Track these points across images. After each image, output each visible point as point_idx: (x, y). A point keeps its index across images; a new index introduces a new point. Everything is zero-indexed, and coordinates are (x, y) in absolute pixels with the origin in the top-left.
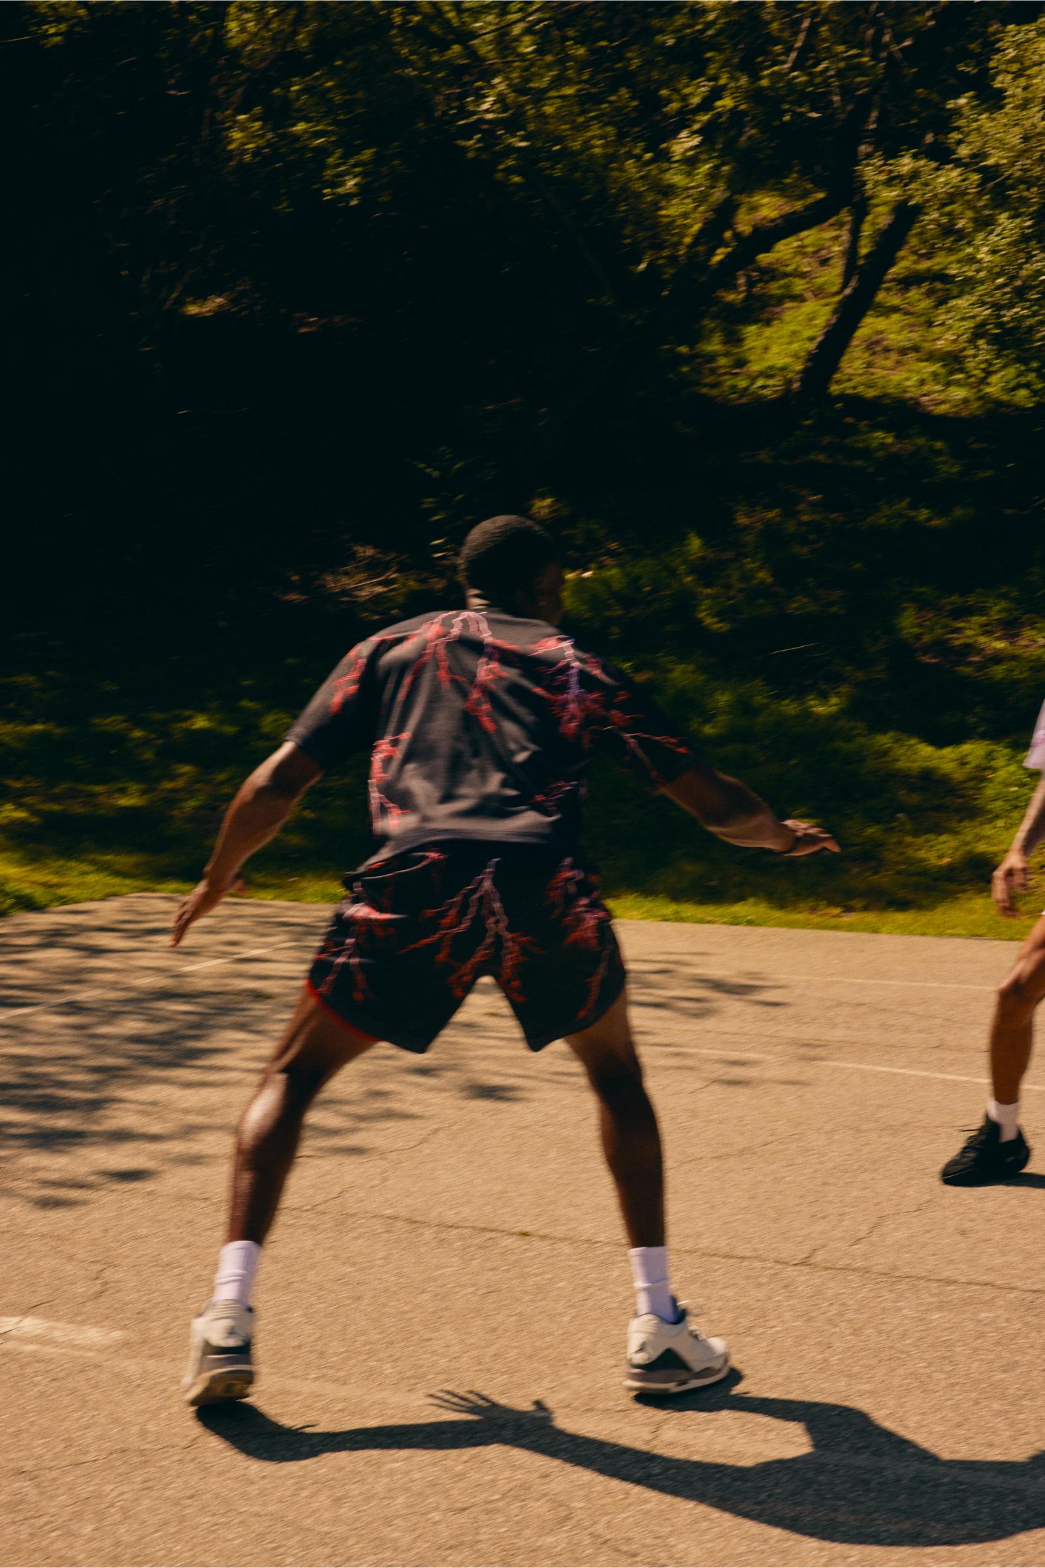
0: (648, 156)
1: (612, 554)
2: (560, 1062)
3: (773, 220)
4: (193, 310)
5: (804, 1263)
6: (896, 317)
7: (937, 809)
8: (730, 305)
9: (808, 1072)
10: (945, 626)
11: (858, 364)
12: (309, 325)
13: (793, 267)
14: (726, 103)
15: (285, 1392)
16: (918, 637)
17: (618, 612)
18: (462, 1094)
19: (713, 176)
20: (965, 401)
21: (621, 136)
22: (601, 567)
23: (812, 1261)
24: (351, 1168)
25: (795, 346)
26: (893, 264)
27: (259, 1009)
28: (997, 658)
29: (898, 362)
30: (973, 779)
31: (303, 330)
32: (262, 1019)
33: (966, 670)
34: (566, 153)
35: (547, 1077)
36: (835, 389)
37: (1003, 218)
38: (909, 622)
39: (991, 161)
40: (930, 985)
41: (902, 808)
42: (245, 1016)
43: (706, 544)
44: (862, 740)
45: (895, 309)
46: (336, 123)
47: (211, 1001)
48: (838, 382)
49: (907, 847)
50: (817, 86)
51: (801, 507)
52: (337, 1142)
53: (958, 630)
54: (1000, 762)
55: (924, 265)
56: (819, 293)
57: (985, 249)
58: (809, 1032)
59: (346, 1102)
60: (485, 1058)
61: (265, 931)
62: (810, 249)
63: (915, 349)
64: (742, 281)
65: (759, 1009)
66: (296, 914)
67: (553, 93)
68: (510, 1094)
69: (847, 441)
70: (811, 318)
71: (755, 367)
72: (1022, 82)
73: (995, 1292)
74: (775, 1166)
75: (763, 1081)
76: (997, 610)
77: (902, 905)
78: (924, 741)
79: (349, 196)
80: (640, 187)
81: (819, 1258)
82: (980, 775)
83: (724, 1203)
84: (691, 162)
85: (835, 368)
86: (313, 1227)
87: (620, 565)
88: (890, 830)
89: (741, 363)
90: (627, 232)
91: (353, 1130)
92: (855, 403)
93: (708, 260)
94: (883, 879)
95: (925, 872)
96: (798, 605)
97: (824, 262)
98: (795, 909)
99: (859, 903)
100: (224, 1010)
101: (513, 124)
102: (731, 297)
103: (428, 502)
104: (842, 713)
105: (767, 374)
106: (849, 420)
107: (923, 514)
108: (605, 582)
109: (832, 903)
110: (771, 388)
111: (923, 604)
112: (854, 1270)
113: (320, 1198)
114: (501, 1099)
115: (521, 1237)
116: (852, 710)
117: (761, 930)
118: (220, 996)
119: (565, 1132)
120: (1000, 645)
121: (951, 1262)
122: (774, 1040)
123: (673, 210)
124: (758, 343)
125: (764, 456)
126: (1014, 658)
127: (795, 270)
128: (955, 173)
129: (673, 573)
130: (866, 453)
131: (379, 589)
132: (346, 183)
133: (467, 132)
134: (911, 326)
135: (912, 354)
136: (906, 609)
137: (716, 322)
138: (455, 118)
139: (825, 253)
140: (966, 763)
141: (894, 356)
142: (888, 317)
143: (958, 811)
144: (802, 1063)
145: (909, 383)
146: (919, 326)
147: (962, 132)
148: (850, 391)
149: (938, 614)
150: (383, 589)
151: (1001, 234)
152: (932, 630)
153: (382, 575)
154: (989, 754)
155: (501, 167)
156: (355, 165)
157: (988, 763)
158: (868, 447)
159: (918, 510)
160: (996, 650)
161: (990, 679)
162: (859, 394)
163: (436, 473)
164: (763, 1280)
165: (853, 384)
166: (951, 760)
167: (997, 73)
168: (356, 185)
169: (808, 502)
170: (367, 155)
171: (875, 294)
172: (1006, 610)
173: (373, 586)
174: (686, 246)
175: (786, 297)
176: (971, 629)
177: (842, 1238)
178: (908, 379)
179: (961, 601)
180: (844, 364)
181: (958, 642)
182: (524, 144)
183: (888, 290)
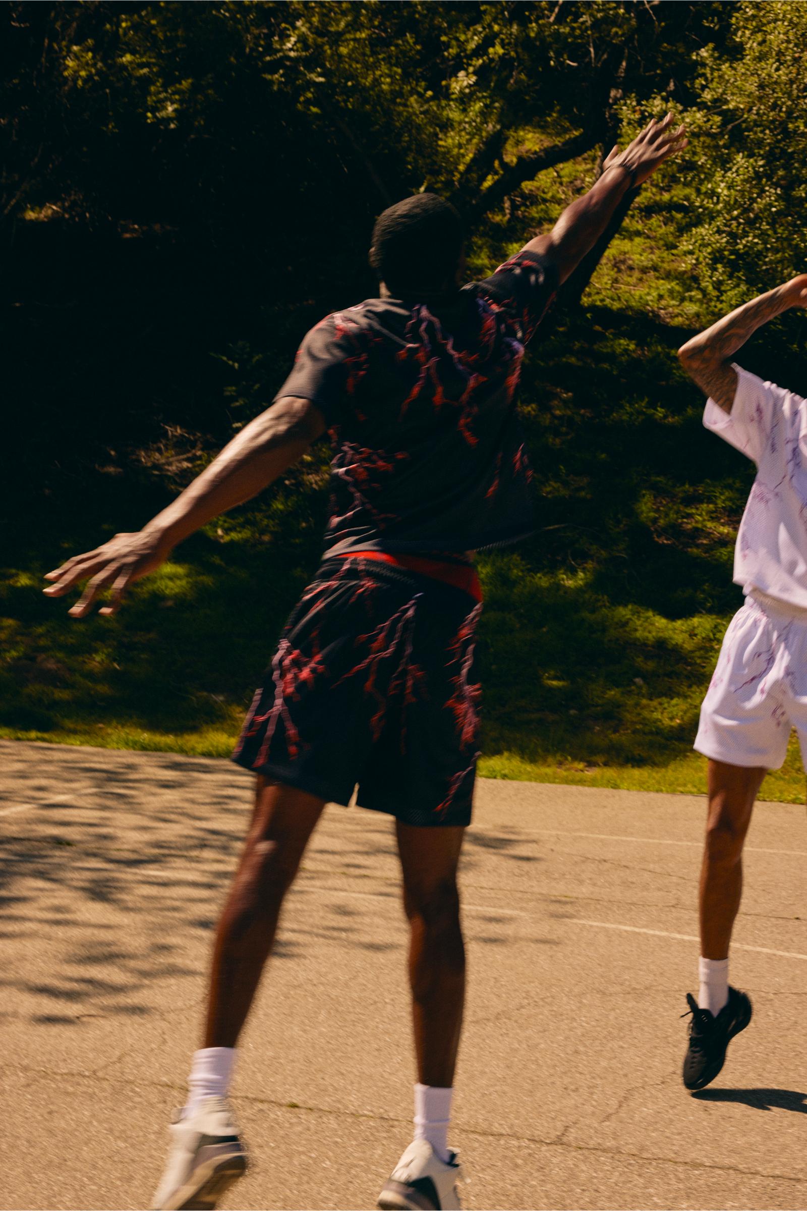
0: (430, 93)
2: (331, 916)
3: (535, 153)
4: (31, 215)
5: (559, 1141)
6: (638, 240)
7: (669, 675)
8: (498, 225)
9: (559, 930)
10: (677, 512)
11: (606, 279)
12: (132, 231)
13: (550, 194)
14: (497, 50)
16: (655, 521)
19: (484, 114)
21: (406, 76)
23: (565, 1139)
24: (131, 1031)
26: (638, 194)
27: (59, 855)
29: (641, 280)
30: (700, 649)
31: (128, 235)
32: (60, 867)
33: (695, 551)
34: (358, 89)
35: (321, 932)
36: (585, 301)
37: (739, 158)
38: (646, 507)
39: (730, 106)
40: (666, 842)
41: (638, 673)
42: (44, 864)
44: (604, 611)
45: (638, 233)
46: (160, 56)
47: (16, 847)
48: (589, 295)
49: (642, 708)
50: (576, 37)
51: (556, 402)
52: (122, 1000)
53: (690, 516)
55: (666, 197)
57: (722, 185)
58: (560, 889)
59: (133, 957)
61: (72, 776)
63: (655, 268)
64: (507, 205)
65: (512, 863)
66: (102, 760)
67: (348, 36)
69: (595, 347)
72: (760, 37)
73: (738, 1178)
74: (529, 1032)
75: (517, 939)
76: (723, 499)
77: (639, 762)
78: (659, 614)
79: (168, 120)
80: (420, 120)
81: (572, 1135)
83: (483, 1073)
84: (464, 100)
85: (587, 283)
86: (92, 1097)
88: (630, 693)
90: (409, 159)
91: (136, 988)
92: (602, 314)
93: (481, 184)
94: (621, 737)
95: (659, 732)
96: (550, 489)
98: (545, 762)
99: (600, 759)
100: (26, 857)
101: (312, 62)
102: (498, 218)
103: (230, 390)
104: (588, 585)
106: (598, 328)
107: (660, 413)
109: (575, 758)
111: (659, 491)
112: (604, 1151)
113: (102, 1062)
115: (289, 1109)
116: (597, 584)
117: (515, 784)
118: (26, 843)
119: (334, 993)
121: (696, 1142)
122: (525, 896)
123: (449, 141)
127: (553, 197)
128: (698, 115)
130: (612, 357)
131: (186, 465)
132: (165, 108)
133: (273, 67)
134: (651, 248)
135: (652, 273)
136: (644, 495)
137: (484, 240)
138: (263, 55)
139: (578, 183)
140: (696, 635)
141: (637, 274)
142: (631, 240)
143: (688, 677)
144: (553, 920)
145: (649, 298)
146: (659, 249)
147: (706, 79)
148: (598, 303)
149: (672, 501)
150: (190, 465)
151: (737, 171)
152: (667, 515)
153: (189, 451)
154: (716, 627)
155: (302, 99)
156: (174, 93)
157: (714, 635)
158: (614, 352)
159: (655, 409)
160: (721, 534)
161: (716, 560)
162: (606, 306)
163: (236, 365)
164: (520, 1162)
165: (601, 297)
166: (682, 631)
167: (738, 29)
168: (175, 110)
169: (561, 399)
170: (185, 84)
171: (622, 220)
172: (730, 499)
173: (180, 461)
174: (460, 173)
175: (545, 220)
176: (700, 515)
177: (593, 1113)
178: (648, 294)
179: (691, 490)
180: (593, 279)
181: (689, 526)
182: (321, 79)
183: (633, 216)
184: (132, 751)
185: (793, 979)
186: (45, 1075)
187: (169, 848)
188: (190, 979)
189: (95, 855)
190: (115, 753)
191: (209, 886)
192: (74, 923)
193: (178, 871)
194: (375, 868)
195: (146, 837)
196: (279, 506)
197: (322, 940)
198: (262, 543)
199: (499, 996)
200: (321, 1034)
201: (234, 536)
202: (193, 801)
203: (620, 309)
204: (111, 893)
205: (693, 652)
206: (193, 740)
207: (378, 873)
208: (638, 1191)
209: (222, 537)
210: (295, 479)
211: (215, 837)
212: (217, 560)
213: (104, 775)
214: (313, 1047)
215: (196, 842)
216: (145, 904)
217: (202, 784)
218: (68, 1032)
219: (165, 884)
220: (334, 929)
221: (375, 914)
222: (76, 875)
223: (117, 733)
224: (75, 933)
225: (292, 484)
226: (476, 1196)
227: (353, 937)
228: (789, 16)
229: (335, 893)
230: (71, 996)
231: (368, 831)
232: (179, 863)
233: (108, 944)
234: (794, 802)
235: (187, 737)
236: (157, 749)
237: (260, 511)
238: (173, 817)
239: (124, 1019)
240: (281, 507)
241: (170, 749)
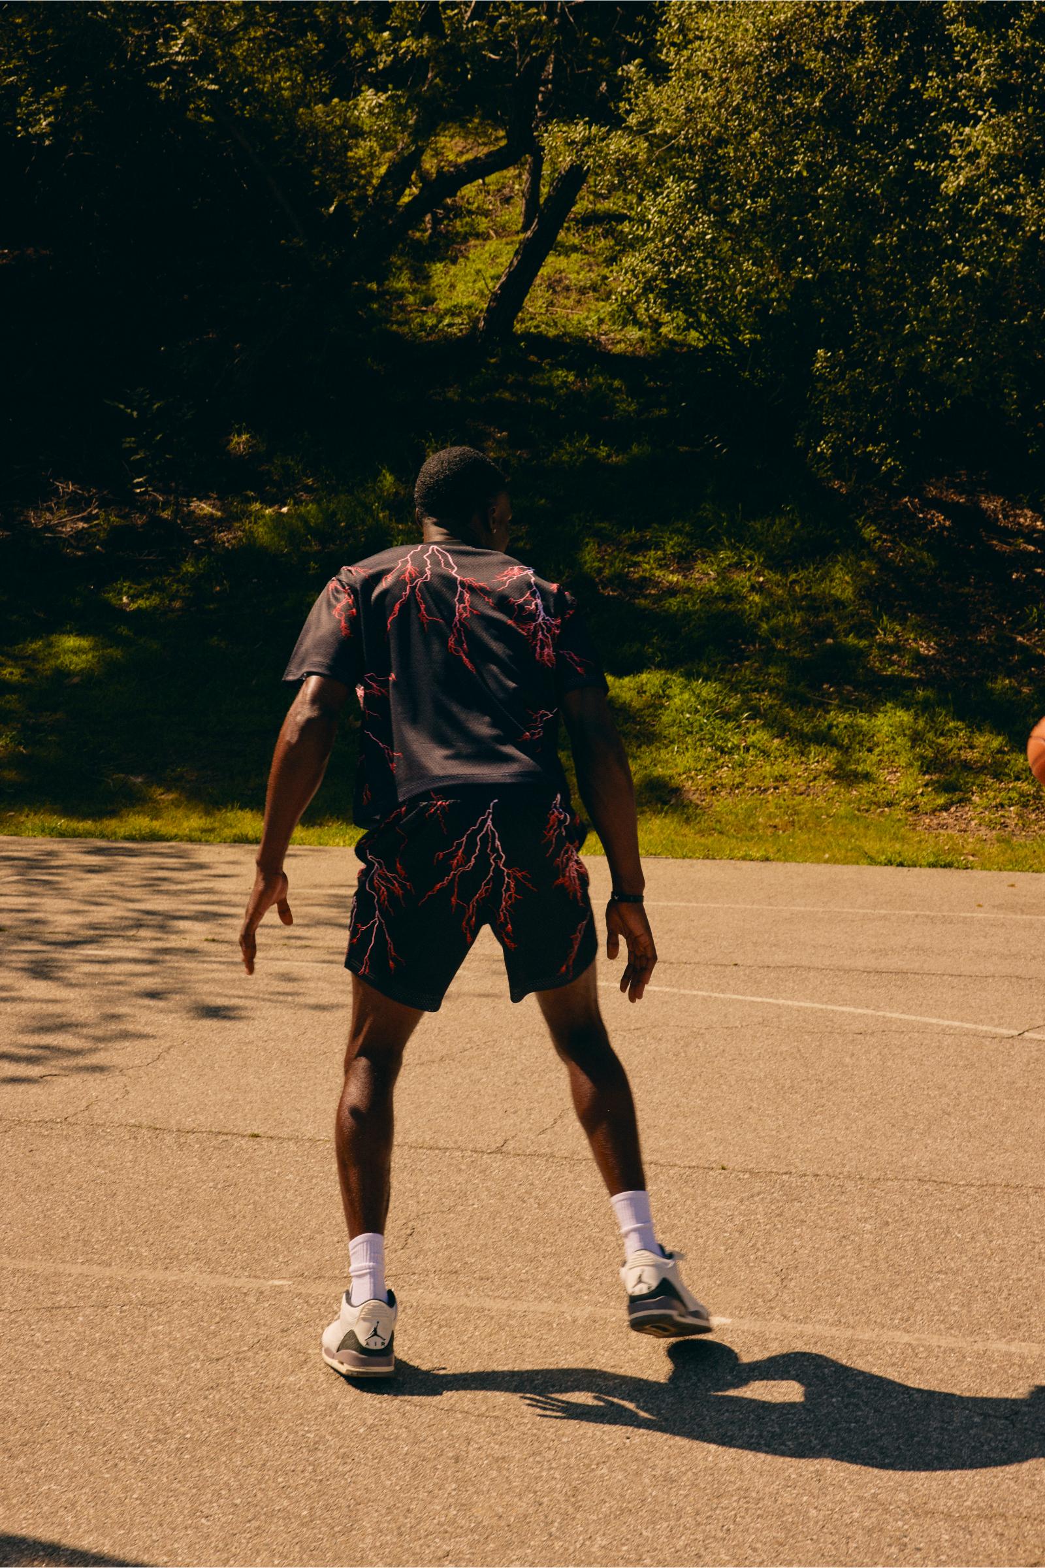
1: (308, 489)
5: (499, 1150)
6: (574, 256)
8: (419, 241)
10: (624, 560)
11: (540, 302)
13: (476, 205)
15: (57, 1274)
16: (600, 571)
17: (315, 547)
18: (192, 1014)
20: (642, 340)
21: (309, 80)
22: (298, 502)
23: (505, 1149)
24: (94, 1085)
25: (480, 284)
26: (573, 204)
28: (672, 591)
29: (579, 301)
30: (649, 707)
33: (642, 602)
34: (257, 94)
35: (267, 996)
36: (518, 328)
37: (669, 182)
38: (590, 557)
39: (658, 130)
43: (398, 480)
45: (575, 249)
48: (523, 321)
50: (496, 34)
51: (490, 443)
52: (81, 1061)
53: (636, 564)
54: (676, 690)
55: (605, 205)
56: (502, 231)
57: (653, 210)
59: (84, 1025)
60: (207, 981)
62: (492, 188)
63: (594, 288)
64: (428, 219)
66: (19, 848)
67: (242, 35)
68: (232, 1014)
69: (531, 379)
70: (494, 258)
71: (443, 305)
72: (685, 56)
74: (472, 1070)
75: (461, 995)
76: (672, 545)
79: (42, 136)
80: (327, 128)
81: (511, 1145)
82: (658, 702)
85: (519, 307)
86: (67, 1137)
87: (318, 502)
89: (429, 301)
90: (316, 173)
91: (92, 1051)
92: (537, 341)
93: (396, 200)
97: (507, 200)
101: (204, 66)
102: (418, 234)
103: (129, 442)
105: (454, 312)
106: (533, 358)
107: (603, 451)
108: (303, 519)
110: (457, 326)
111: (602, 539)
112: (539, 1156)
113: (71, 1110)
114: (225, 1017)
115: (251, 1138)
119: (284, 1047)
120: (674, 578)
123: (359, 151)
124: (445, 281)
125: (452, 394)
126: (688, 590)
127: (479, 208)
128: (624, 140)
129: (368, 509)
130: (549, 391)
131: (81, 525)
132: (38, 121)
133: (159, 74)
134: (590, 265)
135: (591, 294)
136: (587, 544)
137: (404, 259)
138: (147, 59)
139: (506, 191)
140: (645, 692)
141: (574, 296)
142: (568, 256)
143: (637, 737)
144: (495, 977)
145: (588, 322)
146: (598, 265)
147: (630, 104)
148: (532, 330)
149: (618, 549)
150: (86, 526)
151: (667, 196)
152: (612, 564)
153: (84, 511)
154: (665, 682)
155: (192, 106)
156: (46, 104)
157: (664, 691)
158: (551, 384)
159: (598, 447)
160: (671, 583)
161: (666, 611)
162: (540, 332)
163: (135, 413)
164: (463, 1167)
165: (535, 323)
166: (630, 689)
167: (663, 45)
168: (49, 124)
169: (495, 439)
170: (59, 91)
171: (557, 233)
172: (679, 545)
173: (75, 521)
174: (374, 187)
175: (471, 234)
176: (648, 563)
177: (530, 1129)
178: (587, 318)
179: (638, 535)
180: (527, 302)
181: (636, 576)
182: (213, 87)
183: (568, 229)
184: (48, 838)
185: (725, 1016)
186: (20, 1123)
187: (104, 929)
188: (144, 1041)
189: (30, 939)
190: (32, 840)
191: (150, 962)
192: (21, 1000)
193: (114, 949)
194: (317, 939)
195: (79, 920)
196: (188, 568)
197: (268, 1004)
198: (173, 610)
199: (443, 1042)
200: (275, 1080)
201: (141, 603)
202: (122, 885)
203: (557, 336)
204: (52, 972)
205: (642, 710)
206: (112, 824)
207: (321, 944)
208: (568, 1183)
209: (128, 605)
210: (205, 537)
211: (150, 917)
212: (124, 631)
213: (25, 863)
214: (269, 1091)
215: (131, 922)
216: (89, 981)
217: (127, 868)
218: (34, 1089)
219: (106, 962)
220: (279, 993)
221: (319, 979)
222: (14, 957)
223: (32, 821)
224: (24, 1008)
225: (202, 544)
226: (425, 1193)
227: (297, 999)
228: (715, 34)
229: (279, 963)
230: (31, 1060)
231: (306, 905)
232: (116, 942)
233: (59, 1016)
234: (744, 858)
235: (106, 822)
236: (75, 835)
237: (169, 575)
238: (103, 900)
239: (86, 1076)
240: (191, 569)
241: (88, 834)
